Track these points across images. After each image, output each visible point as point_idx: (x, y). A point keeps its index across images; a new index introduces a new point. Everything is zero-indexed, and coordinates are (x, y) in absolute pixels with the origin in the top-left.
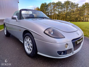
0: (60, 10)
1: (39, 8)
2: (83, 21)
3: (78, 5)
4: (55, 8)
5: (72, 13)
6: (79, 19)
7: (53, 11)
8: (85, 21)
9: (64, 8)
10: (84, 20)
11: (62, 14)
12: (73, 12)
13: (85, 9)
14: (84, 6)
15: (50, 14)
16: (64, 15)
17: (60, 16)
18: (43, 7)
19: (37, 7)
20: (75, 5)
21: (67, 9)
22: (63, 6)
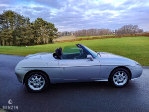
3: (29, 19)
6: (35, 41)
8: (43, 44)
9: (7, 22)
12: (24, 30)
14: (37, 23)
17: (2, 37)
21: (12, 25)
22: (3, 20)
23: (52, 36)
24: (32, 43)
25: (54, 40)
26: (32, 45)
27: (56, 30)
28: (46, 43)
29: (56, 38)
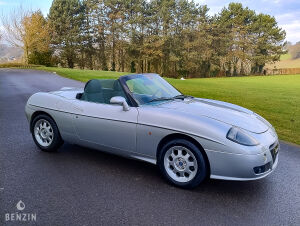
0: (138, 29)
1: (45, 16)
2: (228, 74)
3: (206, 9)
4: (119, 21)
5: (187, 44)
6: (213, 67)
7: (108, 32)
8: (235, 75)
9: (156, 20)
10: (232, 70)
11: (149, 48)
12: (192, 38)
13: (230, 27)
14: (226, 16)
15: (96, 45)
16: (157, 49)
17: (143, 53)
18: (61, 12)
19: (35, 10)
20: (196, 12)
21: (167, 27)
22: (150, 14)
23: (263, 52)
24: (205, 70)
25: (268, 66)
26: (204, 76)
27: (278, 36)
28: (243, 74)
29: (275, 59)
